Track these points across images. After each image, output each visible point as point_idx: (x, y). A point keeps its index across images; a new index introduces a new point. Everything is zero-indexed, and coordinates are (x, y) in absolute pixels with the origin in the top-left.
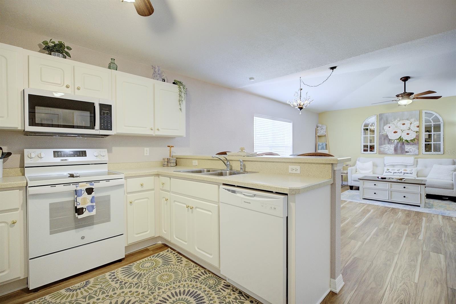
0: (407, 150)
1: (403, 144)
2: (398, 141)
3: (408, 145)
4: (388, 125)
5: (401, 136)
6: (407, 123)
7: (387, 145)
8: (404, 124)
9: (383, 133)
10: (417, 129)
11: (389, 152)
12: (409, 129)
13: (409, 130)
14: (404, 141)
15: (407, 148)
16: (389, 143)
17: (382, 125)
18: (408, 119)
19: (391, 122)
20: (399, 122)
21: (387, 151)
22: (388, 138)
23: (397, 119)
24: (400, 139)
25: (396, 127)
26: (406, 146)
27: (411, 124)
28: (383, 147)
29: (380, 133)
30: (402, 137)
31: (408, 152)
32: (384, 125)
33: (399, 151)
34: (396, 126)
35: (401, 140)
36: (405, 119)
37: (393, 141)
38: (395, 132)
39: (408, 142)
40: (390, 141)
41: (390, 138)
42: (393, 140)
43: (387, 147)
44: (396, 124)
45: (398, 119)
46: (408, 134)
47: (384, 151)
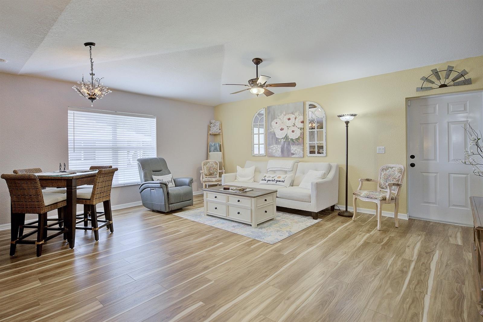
0: (292, 152)
1: (289, 144)
2: (284, 140)
3: (293, 146)
4: (275, 121)
5: (287, 134)
6: (292, 117)
7: (275, 146)
8: (289, 119)
9: (271, 131)
10: (301, 125)
11: (276, 155)
12: (294, 125)
13: (294, 126)
14: (289, 140)
15: (294, 149)
16: (276, 144)
17: (270, 120)
18: (293, 113)
19: (278, 117)
20: (285, 117)
21: (275, 153)
22: (276, 137)
23: (283, 113)
24: (286, 137)
25: (282, 123)
26: (291, 146)
27: (295, 119)
28: (271, 148)
29: (268, 130)
30: (288, 135)
31: (294, 154)
32: (272, 121)
33: (286, 153)
34: (282, 121)
35: (287, 138)
36: (290, 113)
37: (280, 140)
38: (282, 129)
39: (293, 141)
40: (277, 141)
41: (277, 136)
42: (280, 139)
43: (275, 148)
44: (282, 119)
45: (284, 113)
46: (293, 131)
47: (272, 153)
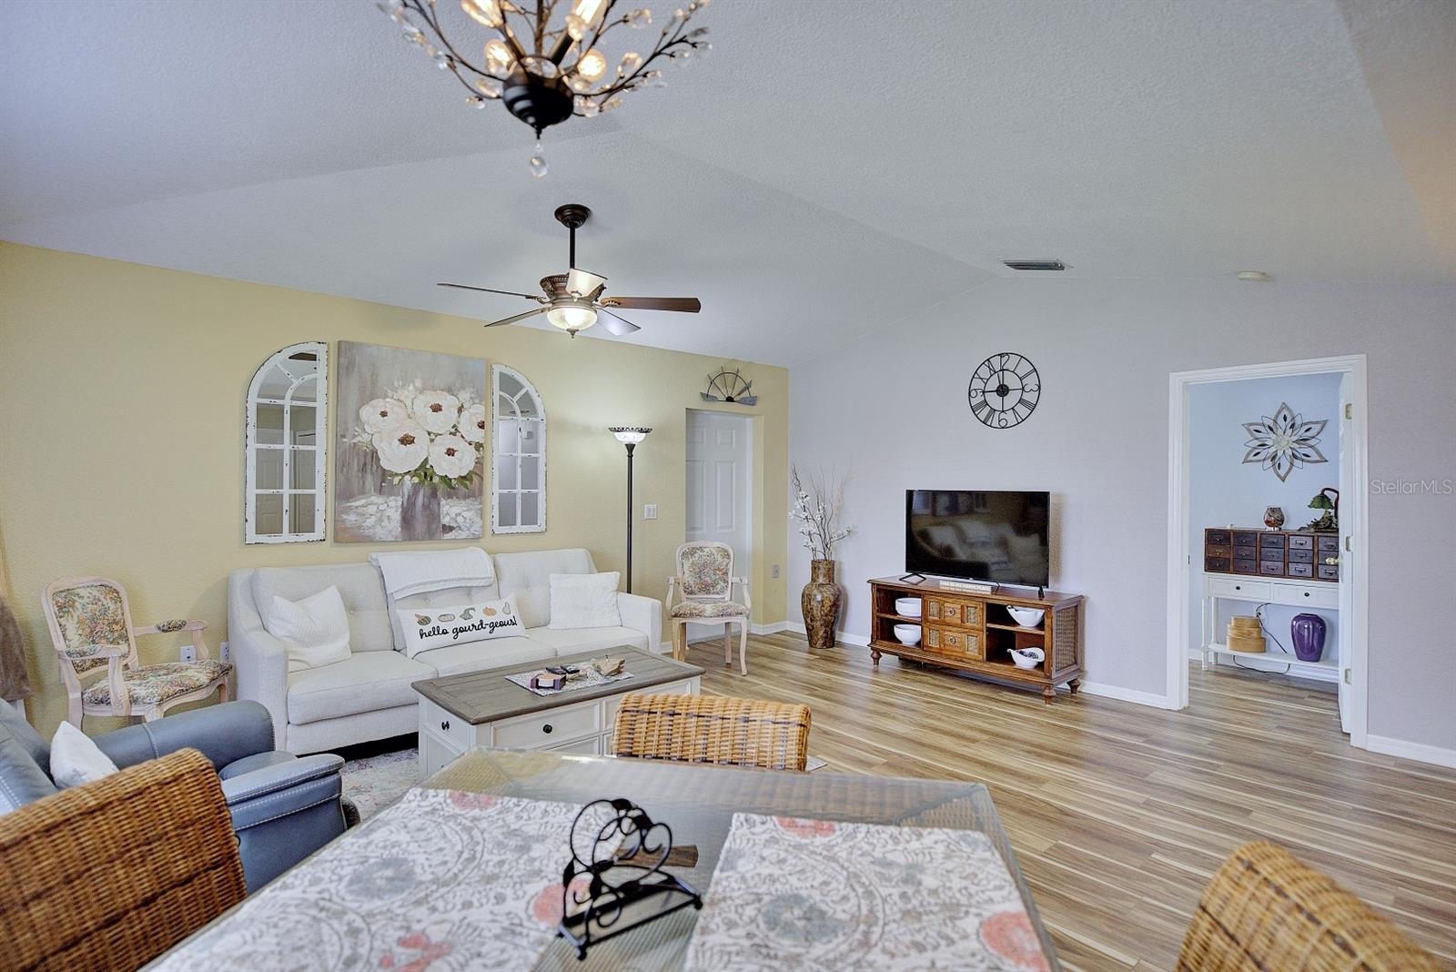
0: (446, 521)
1: (434, 494)
2: (416, 480)
3: (450, 500)
4: (380, 405)
5: (426, 460)
6: (448, 402)
7: (374, 499)
8: (437, 408)
9: (355, 441)
10: (477, 435)
11: (380, 532)
12: (455, 431)
13: (454, 434)
14: (436, 480)
15: (451, 510)
16: (380, 491)
17: (353, 399)
18: (450, 391)
19: (390, 394)
20: (421, 397)
21: (373, 527)
22: (379, 466)
23: (414, 383)
24: (424, 472)
25: (409, 417)
26: (443, 502)
27: (460, 410)
28: (357, 507)
29: (343, 436)
30: (430, 463)
31: (451, 529)
32: (362, 403)
33: (420, 526)
34: (410, 411)
35: (426, 474)
36: (442, 387)
37: (396, 480)
38: (407, 440)
39: (450, 486)
40: (385, 481)
41: (384, 464)
42: (397, 474)
43: (372, 509)
44: (409, 403)
45: (419, 384)
46: (450, 452)
47: (359, 527)
